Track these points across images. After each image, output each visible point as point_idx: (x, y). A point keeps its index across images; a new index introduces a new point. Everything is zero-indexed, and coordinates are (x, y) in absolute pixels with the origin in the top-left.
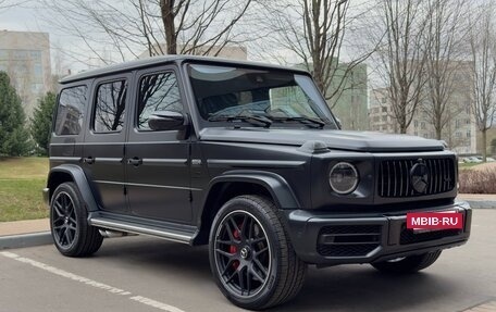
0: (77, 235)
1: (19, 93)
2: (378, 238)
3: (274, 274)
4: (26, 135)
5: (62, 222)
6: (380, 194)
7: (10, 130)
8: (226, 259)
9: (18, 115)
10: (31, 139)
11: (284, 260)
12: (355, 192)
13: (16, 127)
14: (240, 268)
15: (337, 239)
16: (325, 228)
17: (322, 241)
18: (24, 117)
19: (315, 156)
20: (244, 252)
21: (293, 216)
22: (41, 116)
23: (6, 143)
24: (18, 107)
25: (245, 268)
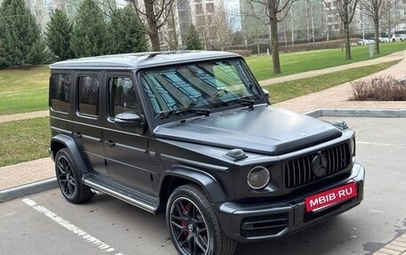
0: (76, 190)
1: (33, 13)
2: (286, 222)
3: (212, 248)
4: (43, 47)
5: (64, 177)
6: (287, 186)
7: (30, 44)
8: (179, 230)
9: (34, 31)
10: (47, 48)
11: (218, 239)
12: (267, 188)
13: (34, 41)
14: (189, 238)
15: (255, 225)
16: (246, 218)
17: (244, 228)
18: (39, 32)
19: (236, 163)
20: (190, 227)
21: (223, 208)
22: (52, 29)
23: (28, 55)
24: (33, 25)
25: (192, 238)
